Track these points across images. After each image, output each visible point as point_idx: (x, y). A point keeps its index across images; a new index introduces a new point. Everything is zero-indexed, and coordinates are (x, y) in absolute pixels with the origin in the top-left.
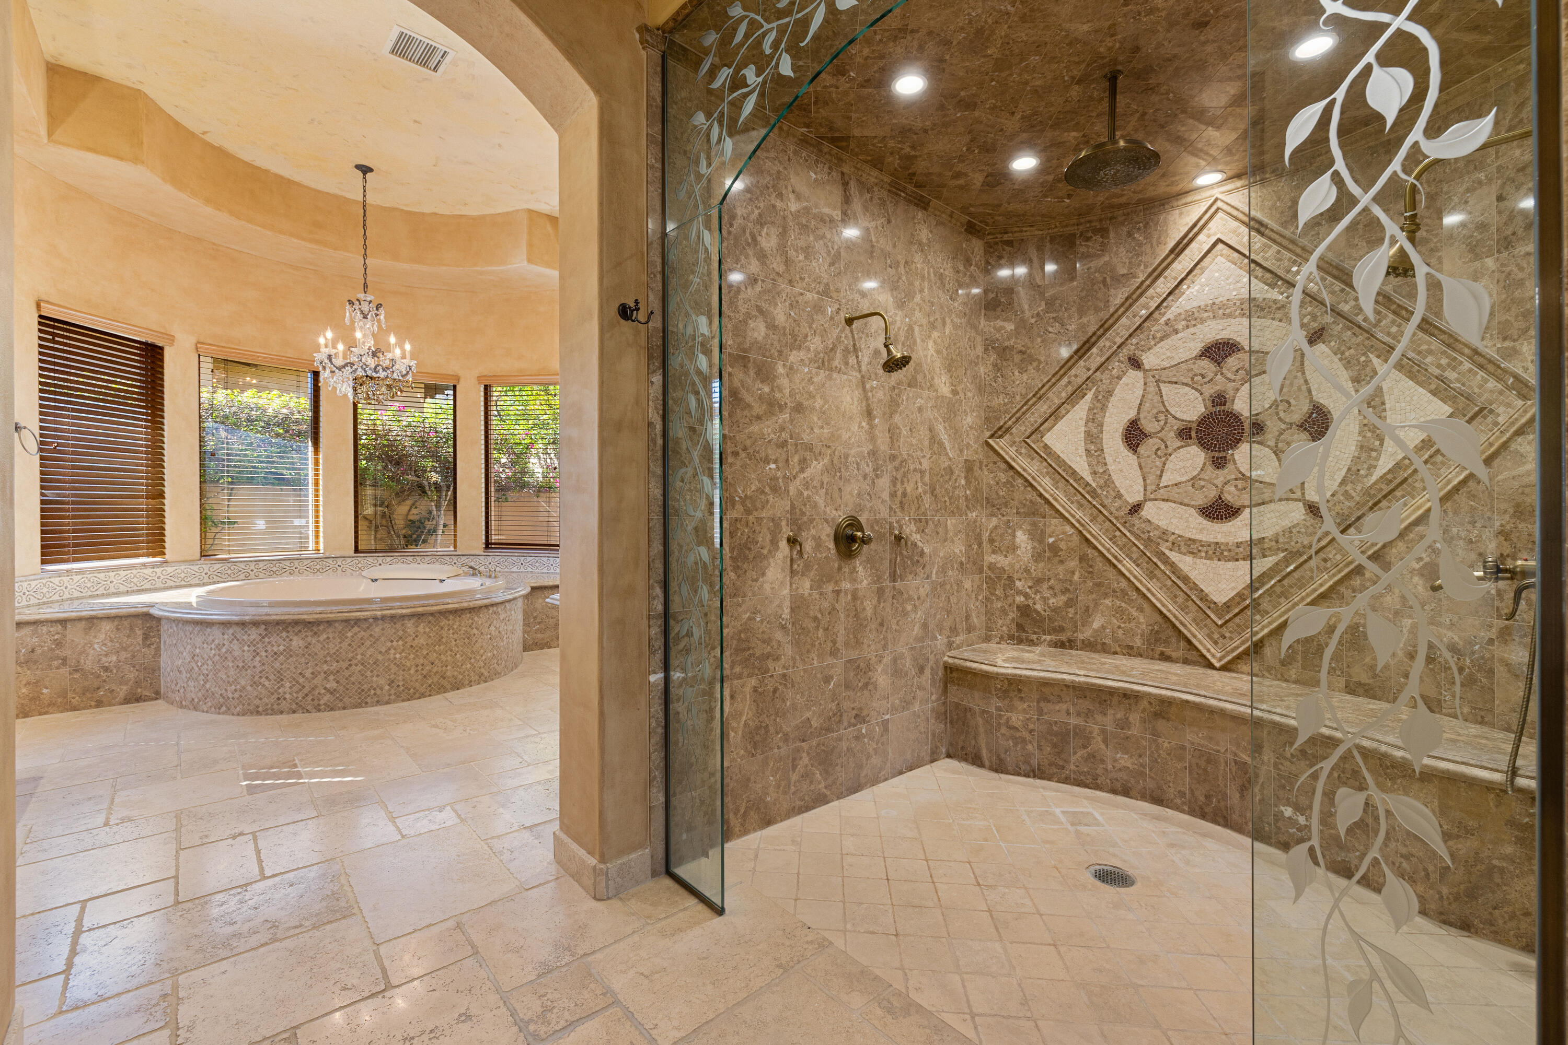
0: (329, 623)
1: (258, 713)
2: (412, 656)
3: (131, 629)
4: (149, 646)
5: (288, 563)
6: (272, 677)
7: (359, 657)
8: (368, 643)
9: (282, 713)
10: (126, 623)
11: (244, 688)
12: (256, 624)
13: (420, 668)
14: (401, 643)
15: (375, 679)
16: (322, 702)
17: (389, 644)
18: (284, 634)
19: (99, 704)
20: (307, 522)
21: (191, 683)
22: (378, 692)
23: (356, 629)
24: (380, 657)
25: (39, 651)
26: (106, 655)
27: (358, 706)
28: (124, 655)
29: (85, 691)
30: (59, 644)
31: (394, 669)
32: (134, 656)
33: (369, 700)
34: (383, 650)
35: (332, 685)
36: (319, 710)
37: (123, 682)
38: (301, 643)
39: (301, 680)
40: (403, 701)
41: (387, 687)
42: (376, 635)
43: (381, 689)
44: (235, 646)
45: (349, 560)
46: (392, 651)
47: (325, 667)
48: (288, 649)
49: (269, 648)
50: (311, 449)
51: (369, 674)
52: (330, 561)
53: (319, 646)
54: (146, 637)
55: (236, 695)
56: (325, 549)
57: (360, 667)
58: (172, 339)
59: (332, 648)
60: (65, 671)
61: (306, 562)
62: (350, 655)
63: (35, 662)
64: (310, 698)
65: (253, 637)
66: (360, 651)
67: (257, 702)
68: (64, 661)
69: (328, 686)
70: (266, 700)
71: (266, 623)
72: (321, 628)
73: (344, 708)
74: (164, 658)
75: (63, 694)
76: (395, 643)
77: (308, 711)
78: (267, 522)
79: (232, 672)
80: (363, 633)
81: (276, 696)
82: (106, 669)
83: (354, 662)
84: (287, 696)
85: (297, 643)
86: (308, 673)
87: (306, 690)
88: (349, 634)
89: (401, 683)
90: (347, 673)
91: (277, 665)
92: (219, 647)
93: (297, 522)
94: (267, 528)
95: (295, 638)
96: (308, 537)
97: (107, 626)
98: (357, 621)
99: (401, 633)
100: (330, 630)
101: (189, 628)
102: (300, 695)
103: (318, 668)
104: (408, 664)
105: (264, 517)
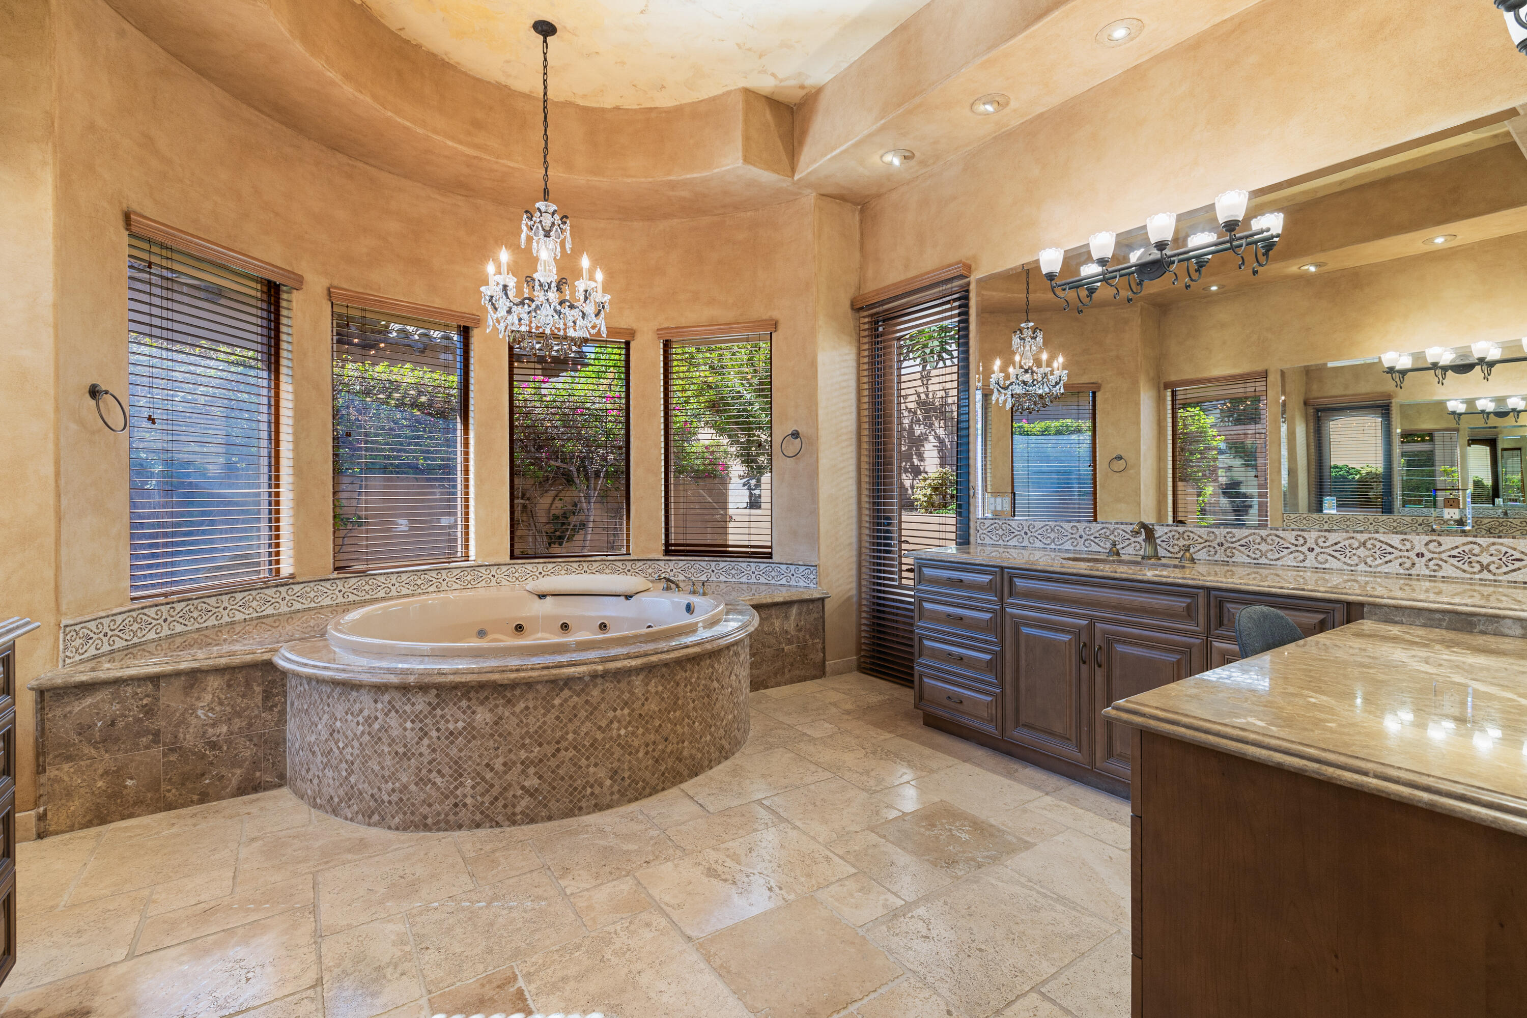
0: (529, 685)
1: (427, 828)
2: (641, 731)
3: (248, 685)
4: (271, 709)
5: (434, 574)
6: (446, 770)
7: (570, 736)
8: (583, 714)
9: (460, 827)
10: (240, 677)
11: (405, 787)
12: (423, 688)
13: (650, 749)
14: (626, 711)
15: (592, 769)
16: (518, 809)
17: (611, 714)
18: (464, 703)
19: (204, 798)
20: (456, 521)
21: (329, 773)
22: (597, 790)
23: (566, 693)
24: (599, 736)
25: (121, 724)
26: (213, 725)
27: (569, 813)
28: (238, 723)
29: (185, 779)
30: (149, 711)
31: (618, 752)
32: (250, 725)
33: (584, 804)
34: (604, 724)
35: (532, 782)
36: (514, 823)
37: (235, 763)
38: (489, 717)
39: (489, 775)
40: (630, 801)
41: (608, 782)
42: (594, 701)
43: (601, 785)
44: (393, 720)
45: (504, 568)
46: (615, 725)
47: (523, 754)
48: (470, 727)
49: (442, 726)
50: (459, 426)
51: (583, 762)
52: (483, 570)
53: (514, 721)
54: (267, 696)
55: (395, 798)
56: (476, 555)
57: (572, 753)
58: (299, 282)
59: (533, 723)
60: (157, 751)
61: (455, 572)
62: (558, 734)
63: (117, 740)
64: (500, 803)
65: (418, 707)
66: (571, 727)
67: (425, 810)
68: (157, 734)
69: (527, 784)
70: (437, 807)
71: (439, 687)
72: (518, 692)
73: (550, 818)
74: (292, 726)
75: (154, 785)
76: (619, 712)
77: (498, 825)
78: (410, 522)
79: (388, 762)
80: (575, 699)
81: (452, 800)
82: (213, 745)
83: (564, 744)
84: (469, 801)
85: (483, 716)
86: (498, 764)
87: (495, 791)
88: (557, 702)
89: (626, 775)
90: (553, 763)
91: (453, 752)
92: (369, 721)
93: (445, 521)
94: (411, 529)
95: (480, 709)
96: (456, 540)
97: (214, 683)
98: (568, 682)
99: (626, 696)
100: (530, 696)
101: (326, 689)
102: (487, 799)
103: (512, 756)
104: (636, 743)
105: (406, 515)
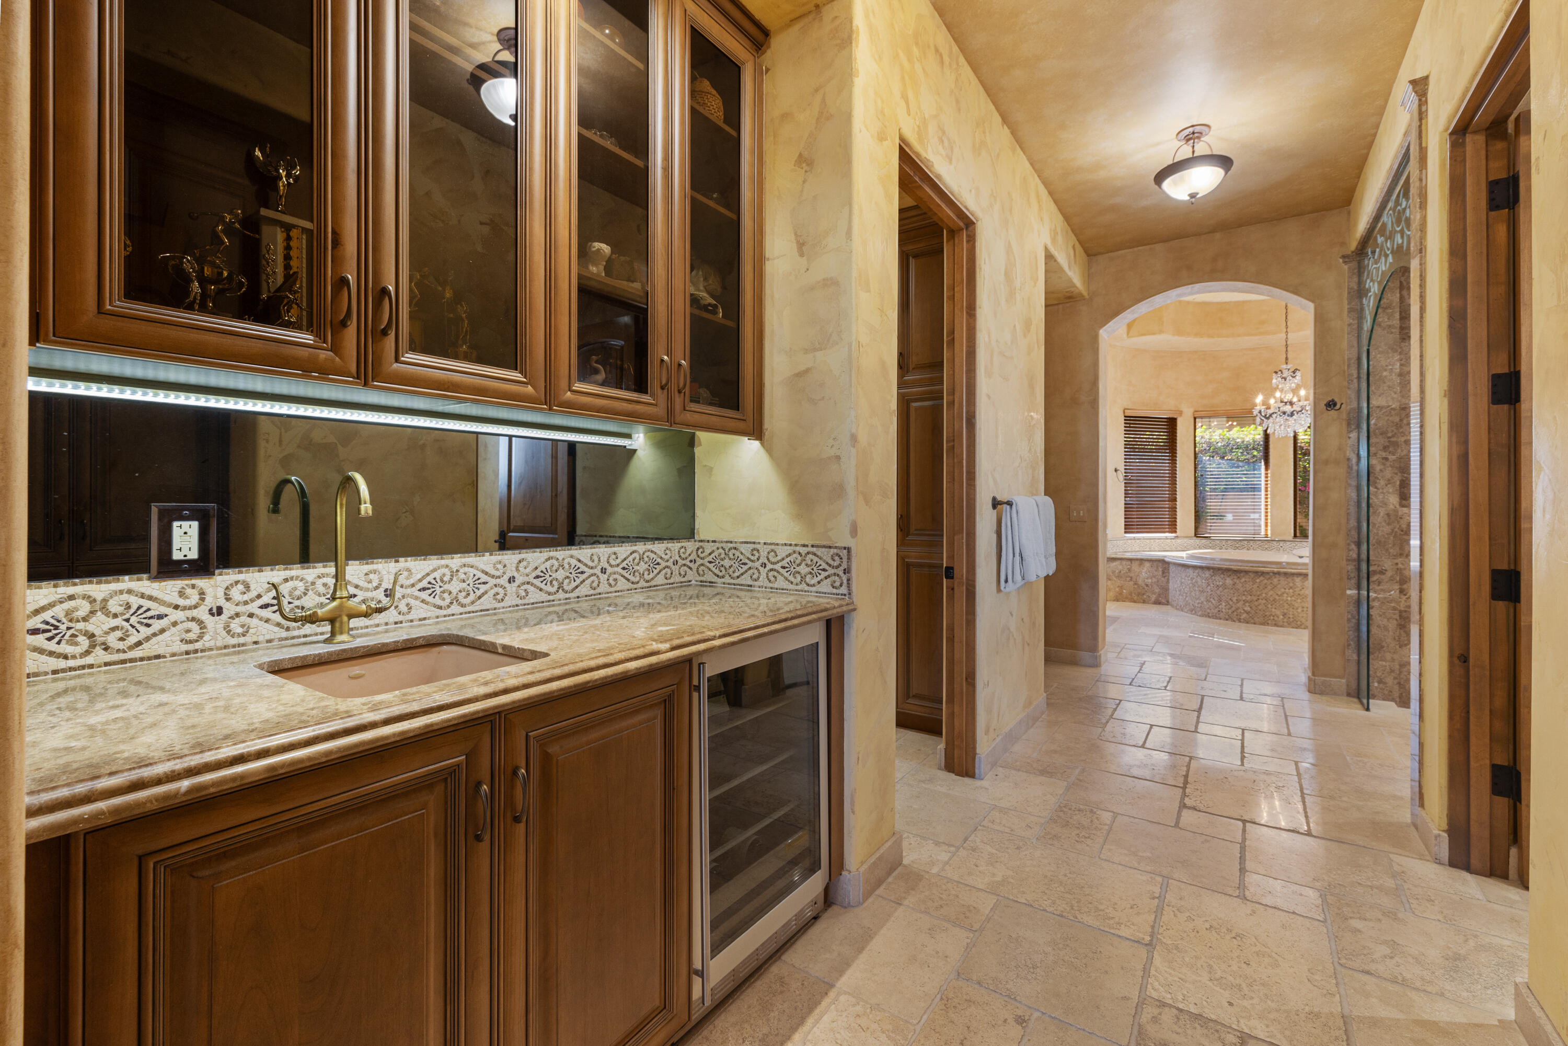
0: (1246, 572)
1: (1209, 617)
2: (1299, 601)
3: (1157, 567)
4: (1164, 577)
5: (1246, 542)
6: (1216, 598)
7: (1264, 595)
8: (1269, 587)
9: (1220, 619)
10: (1155, 564)
11: (1202, 602)
12: (1208, 568)
13: (1305, 609)
14: (1291, 591)
15: (1273, 610)
16: (1242, 617)
17: (1283, 590)
18: (1222, 576)
19: (1144, 602)
20: (1260, 516)
21: (1181, 597)
22: (1276, 619)
23: (1262, 578)
24: (1277, 598)
25: (1122, 572)
26: (1147, 579)
27: (1263, 624)
28: (1154, 580)
29: (1139, 594)
30: (1129, 570)
31: (1286, 606)
32: (1158, 581)
33: (1269, 622)
34: (1279, 593)
35: (1247, 609)
36: (1240, 622)
37: (1154, 593)
38: (1231, 582)
39: (1231, 603)
40: (1293, 628)
41: (1282, 617)
42: (1275, 583)
43: (1278, 617)
44: (1199, 579)
45: (1288, 543)
46: (1285, 595)
47: (1244, 598)
48: (1224, 584)
49: (1215, 583)
50: (1263, 467)
51: (1269, 606)
52: (1274, 543)
53: (1241, 585)
54: (1163, 573)
55: (1199, 605)
56: (1272, 534)
57: (1264, 601)
58: (1181, 413)
59: (1248, 587)
60: (1132, 583)
61: (1258, 543)
62: (1258, 593)
63: (1121, 577)
64: (1235, 613)
65: (1207, 575)
66: (1264, 591)
67: (1209, 611)
68: (1131, 578)
69: (1246, 609)
70: (1213, 610)
71: (1213, 568)
72: (1242, 575)
73: (1255, 624)
74: (1171, 584)
75: (1131, 594)
76: (1287, 590)
77: (1234, 621)
78: (1234, 516)
79: (1197, 593)
80: (1266, 581)
81: (1217, 609)
82: (1147, 585)
83: (1261, 597)
84: (1223, 610)
85: (1229, 581)
86: (1234, 599)
87: (1233, 609)
88: (1258, 581)
89: (1291, 616)
90: (1256, 603)
91: (1218, 592)
92: (1192, 579)
93: (1253, 516)
94: (1234, 519)
95: (1228, 579)
96: (1260, 526)
97: (1147, 565)
98: (1263, 573)
99: (1291, 585)
100: (1247, 576)
101: (1180, 568)
102: (1230, 611)
103: (1240, 598)
104: (1296, 605)
105: (1231, 513)
